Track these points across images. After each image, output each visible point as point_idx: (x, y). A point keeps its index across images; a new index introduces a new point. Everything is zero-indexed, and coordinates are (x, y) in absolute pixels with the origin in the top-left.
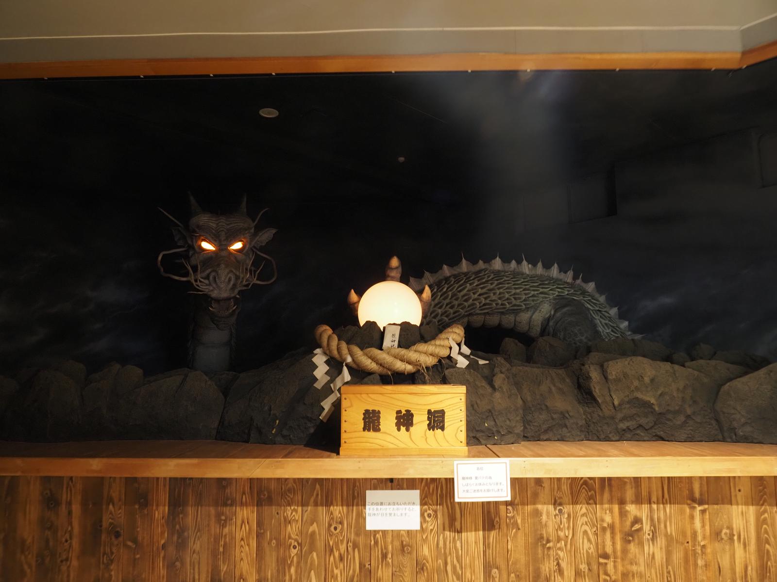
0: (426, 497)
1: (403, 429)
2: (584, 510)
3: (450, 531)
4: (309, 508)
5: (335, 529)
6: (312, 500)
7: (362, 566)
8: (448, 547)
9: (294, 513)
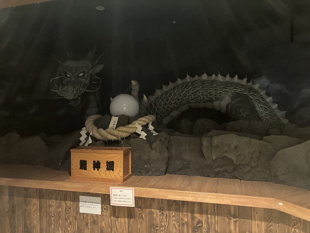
0: (103, 201)
1: (96, 169)
2: (174, 214)
3: (113, 217)
4: (58, 201)
5: (68, 211)
6: (59, 198)
7: (78, 227)
8: (113, 223)
9: (52, 203)
